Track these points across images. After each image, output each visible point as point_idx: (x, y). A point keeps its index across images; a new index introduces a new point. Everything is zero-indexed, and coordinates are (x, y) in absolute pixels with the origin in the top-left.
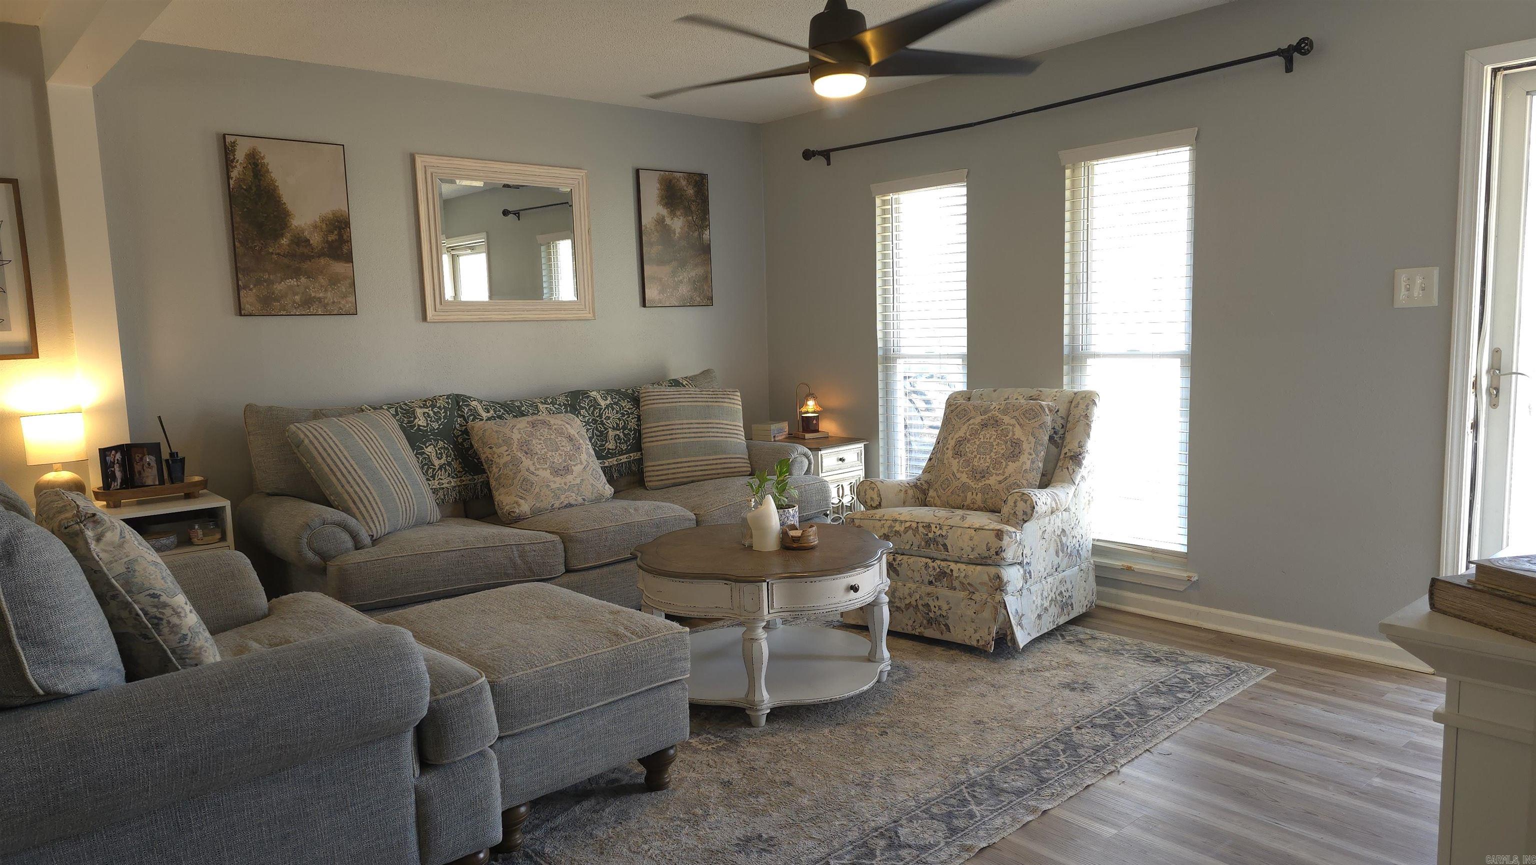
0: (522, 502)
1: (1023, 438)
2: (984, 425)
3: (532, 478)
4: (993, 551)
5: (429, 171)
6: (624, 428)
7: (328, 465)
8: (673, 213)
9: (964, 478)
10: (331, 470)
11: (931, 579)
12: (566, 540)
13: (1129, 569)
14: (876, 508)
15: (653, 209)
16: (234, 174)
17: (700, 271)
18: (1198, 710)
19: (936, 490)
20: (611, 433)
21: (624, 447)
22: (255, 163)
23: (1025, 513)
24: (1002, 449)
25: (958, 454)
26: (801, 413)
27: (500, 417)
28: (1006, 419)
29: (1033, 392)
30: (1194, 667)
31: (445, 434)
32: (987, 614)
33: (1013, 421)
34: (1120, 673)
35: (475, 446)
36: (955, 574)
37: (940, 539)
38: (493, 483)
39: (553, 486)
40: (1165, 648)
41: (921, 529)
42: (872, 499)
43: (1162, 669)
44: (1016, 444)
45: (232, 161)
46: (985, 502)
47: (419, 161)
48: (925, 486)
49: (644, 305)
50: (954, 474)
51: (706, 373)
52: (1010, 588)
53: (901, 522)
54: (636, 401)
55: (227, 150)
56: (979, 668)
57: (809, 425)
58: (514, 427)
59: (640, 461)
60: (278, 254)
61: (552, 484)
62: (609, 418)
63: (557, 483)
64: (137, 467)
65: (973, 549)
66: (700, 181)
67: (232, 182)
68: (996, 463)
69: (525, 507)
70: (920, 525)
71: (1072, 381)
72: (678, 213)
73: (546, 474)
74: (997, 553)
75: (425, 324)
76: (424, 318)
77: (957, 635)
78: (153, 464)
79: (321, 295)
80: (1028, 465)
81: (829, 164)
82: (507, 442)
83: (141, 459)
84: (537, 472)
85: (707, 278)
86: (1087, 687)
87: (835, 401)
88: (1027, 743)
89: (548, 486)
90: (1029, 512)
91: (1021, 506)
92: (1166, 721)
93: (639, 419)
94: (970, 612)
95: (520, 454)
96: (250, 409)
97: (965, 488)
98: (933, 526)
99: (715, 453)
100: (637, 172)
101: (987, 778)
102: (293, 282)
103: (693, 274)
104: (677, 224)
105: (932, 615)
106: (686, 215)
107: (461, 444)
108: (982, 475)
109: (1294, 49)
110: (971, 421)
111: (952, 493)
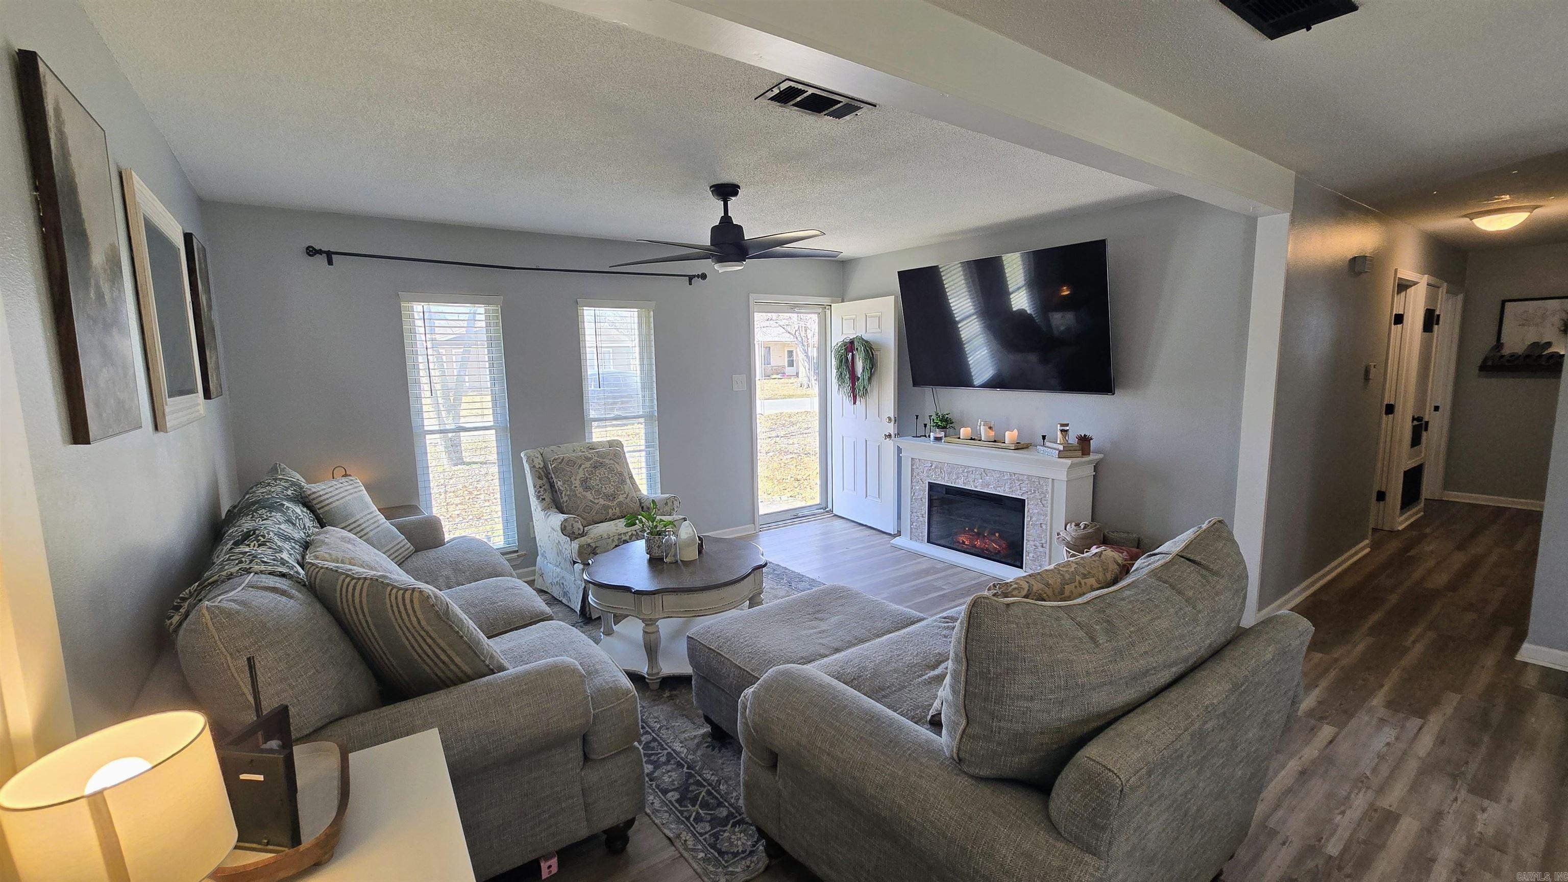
2: (595, 467)
5: (135, 196)
8: (203, 290)
9: (602, 502)
17: (215, 356)
22: (60, 129)
25: (587, 488)
28: (607, 461)
33: (611, 461)
41: (640, 533)
44: (621, 474)
47: (127, 180)
49: (209, 397)
70: (638, 531)
71: (589, 437)
75: (162, 433)
76: (159, 428)
80: (631, 486)
81: (332, 264)
85: (218, 364)
100: (188, 236)
103: (214, 359)
104: (205, 302)
108: (613, 497)
109: (698, 276)
110: (583, 466)
111: (596, 513)
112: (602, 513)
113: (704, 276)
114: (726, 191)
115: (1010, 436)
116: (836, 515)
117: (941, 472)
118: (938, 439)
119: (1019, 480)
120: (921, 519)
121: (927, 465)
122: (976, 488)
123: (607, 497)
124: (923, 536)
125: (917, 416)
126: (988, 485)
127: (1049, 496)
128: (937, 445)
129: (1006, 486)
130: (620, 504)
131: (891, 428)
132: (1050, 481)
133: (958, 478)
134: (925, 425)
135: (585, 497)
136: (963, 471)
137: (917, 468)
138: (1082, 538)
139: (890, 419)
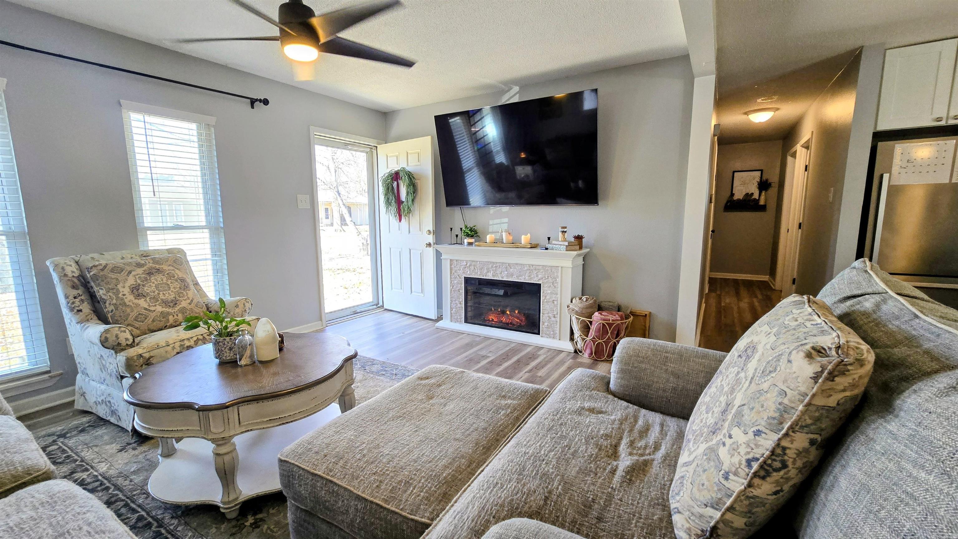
2: (150, 274)
9: (159, 309)
14: (134, 344)
25: (139, 296)
28: (165, 267)
33: (171, 267)
41: (207, 337)
44: (183, 280)
50: (146, 309)
53: (188, 339)
70: (205, 335)
71: (142, 245)
108: (175, 303)
109: (260, 101)
110: (133, 273)
111: (153, 321)
112: (160, 321)
113: (266, 102)
115: (524, 239)
116: (386, 309)
117: (474, 268)
118: (470, 244)
119: (535, 270)
120: (459, 305)
121: (463, 264)
122: (502, 278)
123: (165, 303)
124: (461, 318)
125: (451, 229)
126: (512, 275)
127: (559, 280)
128: (470, 247)
129: (527, 275)
130: (183, 311)
131: (431, 239)
132: (560, 268)
133: (488, 272)
134: (457, 236)
135: (138, 305)
136: (492, 267)
137: (455, 267)
138: (587, 308)
139: (429, 231)
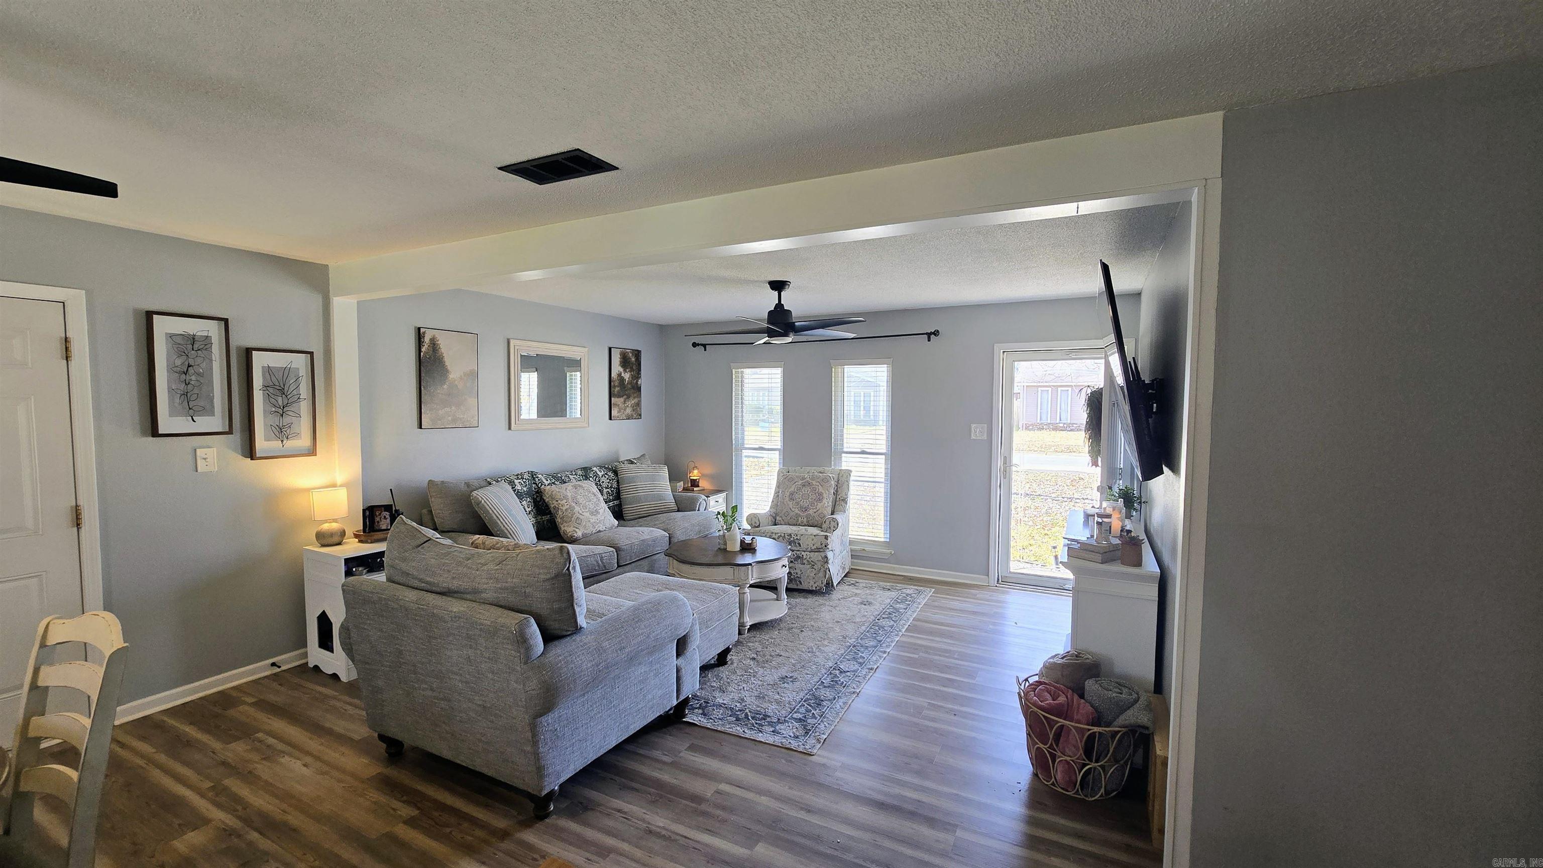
0: (577, 530)
1: (823, 492)
2: (804, 485)
3: (581, 517)
4: (824, 545)
5: (516, 348)
6: (611, 487)
7: (495, 515)
8: (625, 371)
10: (497, 517)
11: (793, 560)
12: (618, 550)
13: (864, 550)
14: (757, 527)
15: (617, 368)
16: (423, 349)
17: (636, 400)
18: (918, 608)
19: (781, 517)
20: (605, 490)
21: (611, 498)
22: (434, 344)
23: (834, 527)
24: (814, 497)
25: (792, 499)
26: (690, 477)
27: (554, 483)
28: (814, 483)
29: (821, 469)
30: (904, 591)
31: (529, 494)
32: (821, 574)
33: (818, 484)
34: (878, 596)
35: (547, 500)
36: (804, 557)
37: (797, 541)
38: (558, 520)
39: (592, 521)
40: (888, 584)
41: (786, 537)
42: (755, 523)
43: (893, 593)
44: (821, 494)
45: (423, 342)
46: (808, 522)
47: (512, 343)
48: (774, 515)
49: (610, 419)
50: (788, 508)
51: (643, 455)
52: (830, 562)
53: (776, 533)
54: (616, 472)
55: (419, 336)
56: (820, 600)
57: (695, 483)
58: (566, 489)
59: (620, 505)
60: (442, 394)
61: (591, 520)
62: (603, 482)
63: (593, 519)
64: (377, 519)
65: (814, 545)
66: (637, 354)
67: (422, 354)
68: (812, 504)
69: (579, 534)
70: (786, 535)
71: (835, 465)
72: (628, 370)
73: (587, 514)
74: (826, 546)
75: (510, 431)
76: (510, 428)
77: (805, 586)
78: (388, 516)
79: (462, 416)
80: (826, 505)
81: (705, 350)
82: (565, 497)
83: (380, 514)
84: (583, 514)
85: (638, 404)
86: (870, 604)
87: (708, 470)
88: (863, 628)
89: (589, 521)
90: (836, 526)
91: (833, 524)
92: (908, 613)
93: (618, 482)
94: (812, 575)
95: (574, 504)
96: (431, 482)
97: (798, 516)
98: (793, 535)
99: (660, 500)
100: (610, 349)
101: (857, 643)
102: (448, 409)
103: (633, 402)
104: (627, 376)
105: (792, 577)
106: (630, 371)
107: (536, 499)
109: (933, 333)
110: (796, 483)
113: (937, 333)
114: (778, 286)
130: (808, 517)
135: (788, 505)
